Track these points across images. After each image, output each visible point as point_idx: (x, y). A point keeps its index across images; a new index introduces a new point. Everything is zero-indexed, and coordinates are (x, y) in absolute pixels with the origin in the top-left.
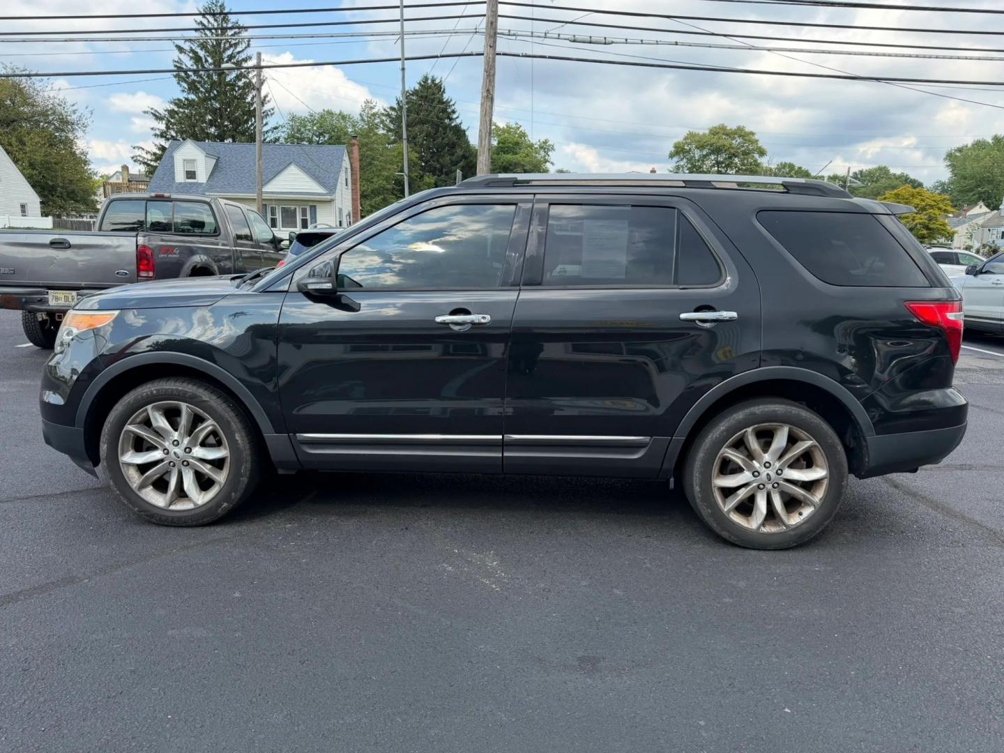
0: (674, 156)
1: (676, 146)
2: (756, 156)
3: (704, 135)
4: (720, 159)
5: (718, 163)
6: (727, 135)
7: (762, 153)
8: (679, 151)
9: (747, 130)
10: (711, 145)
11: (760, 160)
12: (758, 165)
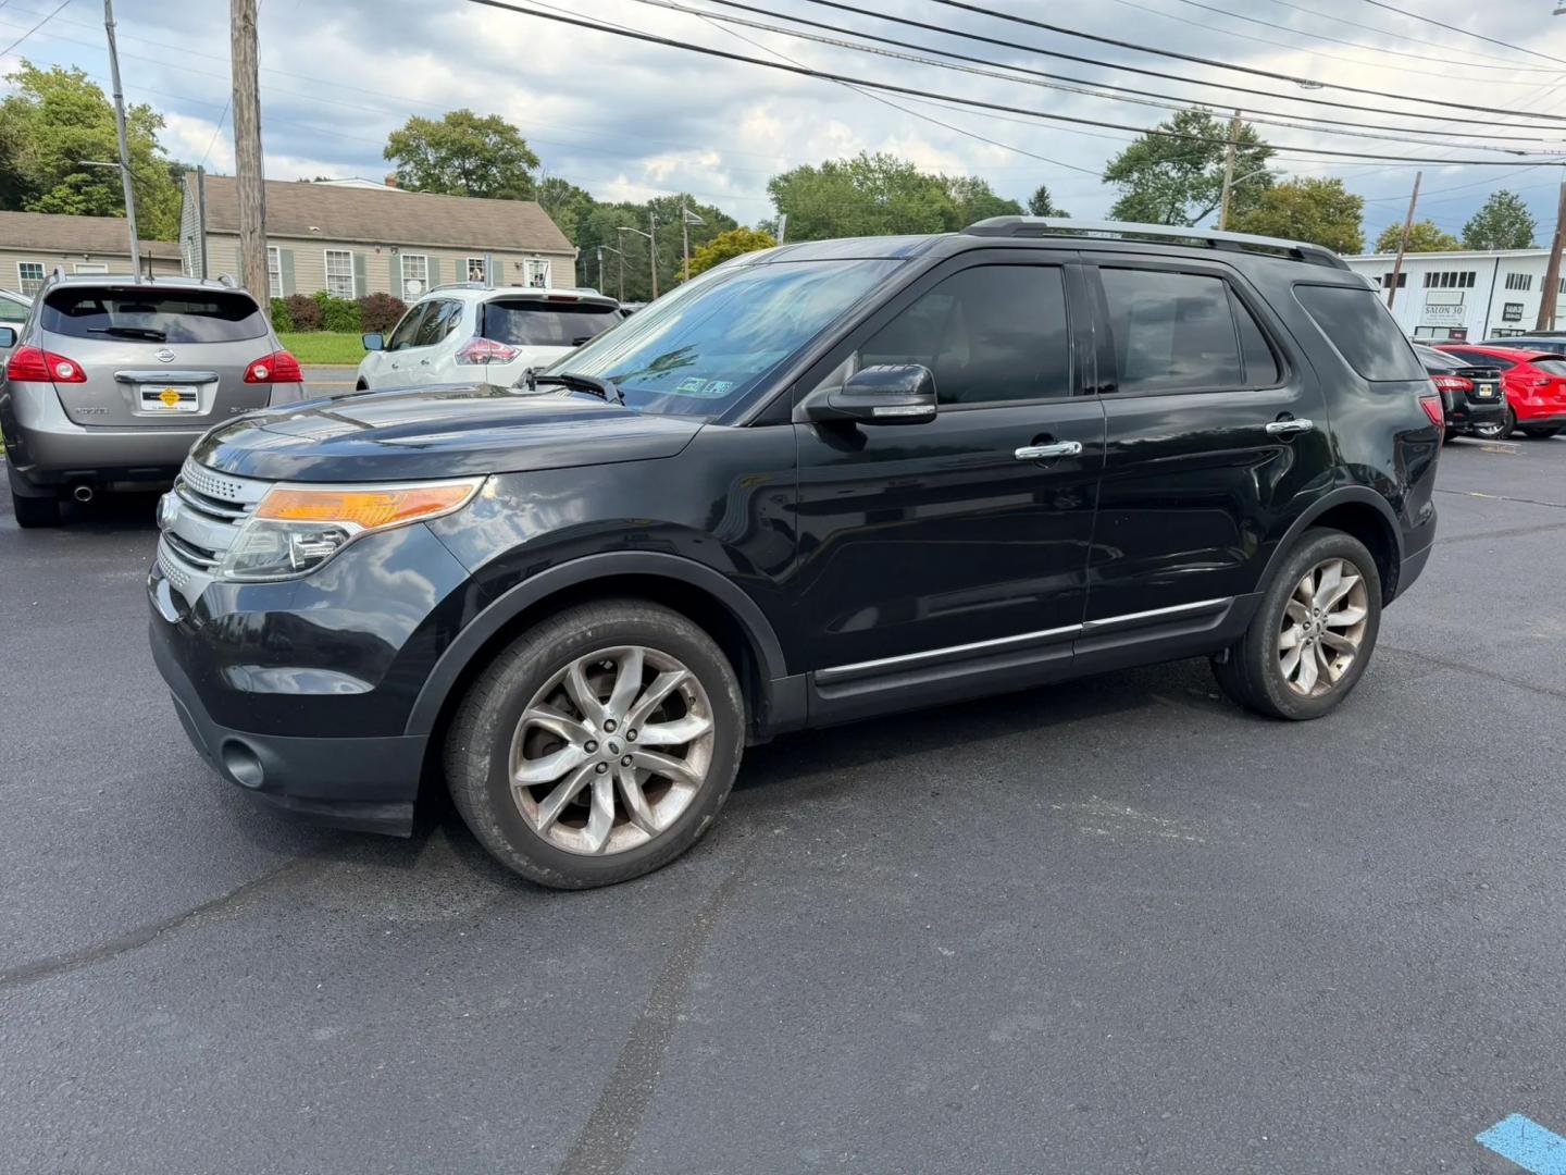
0: (393, 156)
1: (395, 139)
2: (525, 166)
3: (439, 124)
4: (468, 165)
5: (467, 174)
6: (475, 128)
7: (533, 163)
8: (400, 147)
9: (505, 124)
10: (453, 142)
11: (531, 173)
12: (529, 180)
